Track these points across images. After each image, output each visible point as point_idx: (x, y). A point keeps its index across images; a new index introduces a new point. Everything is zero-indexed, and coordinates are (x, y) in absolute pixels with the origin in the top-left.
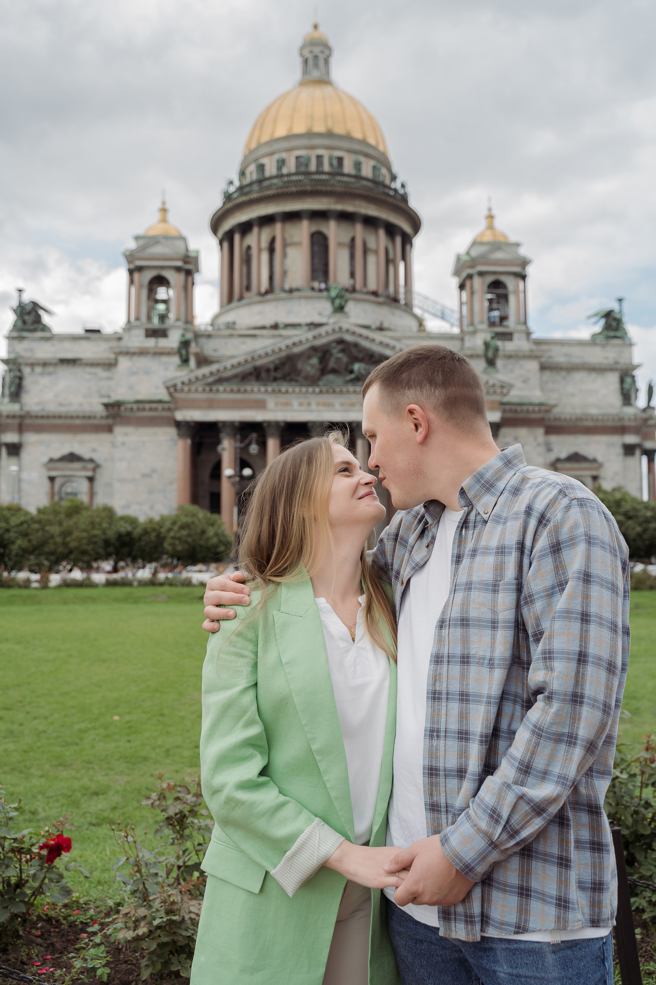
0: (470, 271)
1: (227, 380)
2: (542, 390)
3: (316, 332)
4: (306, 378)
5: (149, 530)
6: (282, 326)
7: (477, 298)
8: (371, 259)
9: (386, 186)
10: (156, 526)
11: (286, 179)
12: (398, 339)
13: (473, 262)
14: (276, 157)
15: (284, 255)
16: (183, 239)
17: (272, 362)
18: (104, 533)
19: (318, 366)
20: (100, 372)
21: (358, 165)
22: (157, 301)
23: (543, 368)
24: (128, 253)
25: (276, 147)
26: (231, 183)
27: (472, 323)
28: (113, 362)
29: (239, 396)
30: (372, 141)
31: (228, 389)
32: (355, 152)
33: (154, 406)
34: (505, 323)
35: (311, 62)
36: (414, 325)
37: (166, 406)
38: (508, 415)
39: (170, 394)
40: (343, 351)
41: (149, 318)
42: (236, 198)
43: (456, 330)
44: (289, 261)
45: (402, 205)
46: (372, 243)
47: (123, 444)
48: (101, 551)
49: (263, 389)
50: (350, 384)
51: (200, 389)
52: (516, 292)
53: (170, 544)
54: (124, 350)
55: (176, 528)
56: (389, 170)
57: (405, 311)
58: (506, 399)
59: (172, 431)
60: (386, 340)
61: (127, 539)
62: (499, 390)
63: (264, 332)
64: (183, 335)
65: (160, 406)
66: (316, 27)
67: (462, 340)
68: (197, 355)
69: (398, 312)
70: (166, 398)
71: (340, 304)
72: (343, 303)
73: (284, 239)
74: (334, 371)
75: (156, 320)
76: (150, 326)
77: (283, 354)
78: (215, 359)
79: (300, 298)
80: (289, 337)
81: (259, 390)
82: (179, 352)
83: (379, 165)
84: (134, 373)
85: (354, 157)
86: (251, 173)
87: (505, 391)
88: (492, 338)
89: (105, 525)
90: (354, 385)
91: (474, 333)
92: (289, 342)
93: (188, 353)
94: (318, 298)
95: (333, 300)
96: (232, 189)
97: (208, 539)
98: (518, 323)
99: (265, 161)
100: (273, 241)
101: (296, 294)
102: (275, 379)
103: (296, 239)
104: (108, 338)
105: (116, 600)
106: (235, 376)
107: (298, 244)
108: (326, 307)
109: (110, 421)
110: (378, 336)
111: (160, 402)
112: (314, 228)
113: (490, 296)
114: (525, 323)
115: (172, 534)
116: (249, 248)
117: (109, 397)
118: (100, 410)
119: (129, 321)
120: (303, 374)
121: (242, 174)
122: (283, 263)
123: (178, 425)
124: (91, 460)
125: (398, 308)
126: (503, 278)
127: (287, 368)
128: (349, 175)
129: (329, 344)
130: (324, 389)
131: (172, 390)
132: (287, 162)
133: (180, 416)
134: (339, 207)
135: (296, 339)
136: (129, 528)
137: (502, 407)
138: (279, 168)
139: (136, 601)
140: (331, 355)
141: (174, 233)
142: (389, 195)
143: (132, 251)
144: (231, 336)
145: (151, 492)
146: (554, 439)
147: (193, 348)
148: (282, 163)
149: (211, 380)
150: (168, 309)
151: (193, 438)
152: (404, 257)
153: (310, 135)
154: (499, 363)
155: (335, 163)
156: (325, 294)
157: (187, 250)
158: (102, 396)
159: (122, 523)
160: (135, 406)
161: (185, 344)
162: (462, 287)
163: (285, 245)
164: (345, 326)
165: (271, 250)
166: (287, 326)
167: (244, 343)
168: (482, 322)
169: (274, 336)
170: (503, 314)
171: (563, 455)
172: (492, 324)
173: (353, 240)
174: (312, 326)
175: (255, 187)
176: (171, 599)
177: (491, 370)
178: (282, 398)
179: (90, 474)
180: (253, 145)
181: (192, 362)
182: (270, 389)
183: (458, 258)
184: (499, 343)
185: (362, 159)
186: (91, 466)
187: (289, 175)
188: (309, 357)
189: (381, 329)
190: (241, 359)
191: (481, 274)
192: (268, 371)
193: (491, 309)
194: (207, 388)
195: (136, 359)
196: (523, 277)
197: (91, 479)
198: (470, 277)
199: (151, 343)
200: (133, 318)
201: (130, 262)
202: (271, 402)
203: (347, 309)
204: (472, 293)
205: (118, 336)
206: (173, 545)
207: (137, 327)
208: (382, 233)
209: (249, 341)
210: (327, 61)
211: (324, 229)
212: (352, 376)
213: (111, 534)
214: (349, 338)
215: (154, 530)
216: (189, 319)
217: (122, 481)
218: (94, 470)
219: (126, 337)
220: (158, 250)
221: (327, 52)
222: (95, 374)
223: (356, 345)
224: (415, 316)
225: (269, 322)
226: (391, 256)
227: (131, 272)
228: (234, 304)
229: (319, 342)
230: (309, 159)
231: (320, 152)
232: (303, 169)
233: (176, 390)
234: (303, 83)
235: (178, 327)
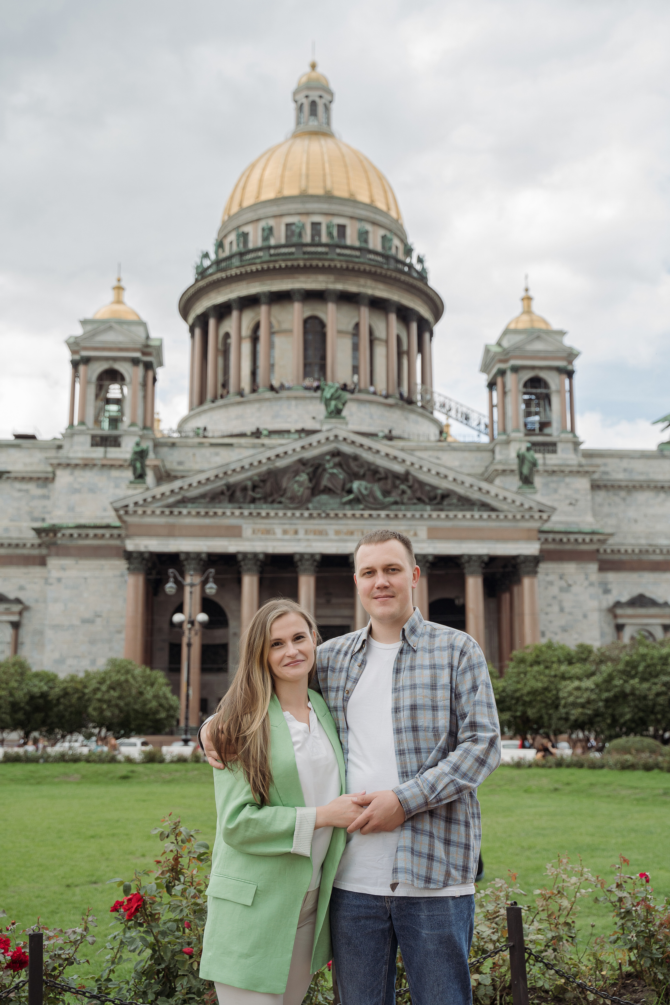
0: (502, 366)
1: (193, 500)
2: (595, 515)
3: (305, 441)
4: (292, 499)
5: (69, 690)
6: (265, 432)
7: (510, 399)
8: (380, 351)
9: (398, 261)
10: (79, 686)
11: (272, 251)
12: (411, 451)
13: (505, 356)
14: (262, 224)
15: (271, 345)
16: (143, 324)
17: (250, 479)
18: (11, 695)
19: (307, 484)
20: (32, 488)
21: (363, 236)
22: (108, 401)
23: (596, 487)
24: (72, 340)
25: (261, 212)
26: (206, 255)
27: (504, 431)
28: (51, 476)
29: (207, 521)
30: (381, 206)
31: (194, 512)
32: (360, 220)
33: (100, 532)
34: (547, 431)
35: (306, 108)
36: (433, 432)
37: (116, 532)
38: (551, 547)
39: (120, 517)
40: (339, 465)
41: (97, 421)
42: (211, 275)
43: (485, 439)
44: (277, 353)
45: (420, 284)
46: (380, 332)
47: (59, 580)
48: (7, 718)
49: (237, 512)
50: (348, 507)
51: (158, 512)
52: (560, 392)
53: (95, 709)
54: (64, 461)
55: (104, 688)
56: (403, 241)
57: (422, 415)
58: (547, 527)
59: (122, 565)
60: (393, 452)
61: (41, 701)
62: (537, 516)
63: (243, 441)
64: (138, 444)
65: (107, 533)
66: (313, 66)
67: (493, 451)
68: (156, 469)
69: (413, 417)
70: (117, 523)
71: (336, 406)
72: (340, 406)
73: (270, 325)
74: (328, 491)
75: (106, 425)
76: (98, 432)
77: (264, 469)
78: (179, 474)
79: (288, 398)
80: (271, 448)
81: (233, 513)
82: (132, 465)
83: (389, 235)
84: (77, 491)
85: (358, 225)
86: (231, 243)
87: (545, 516)
88: (528, 449)
89: (14, 684)
90: (352, 509)
91: (508, 442)
92: (271, 454)
93: (143, 467)
94: (312, 398)
95: (327, 402)
96: (207, 263)
97: (145, 703)
98: (564, 430)
99: (247, 229)
100: (257, 327)
101: (284, 394)
102: (253, 501)
103: (285, 326)
104: (45, 446)
105: (14, 780)
106: (203, 496)
107: (288, 332)
108: (320, 409)
109: (44, 551)
110: (384, 447)
111: (108, 527)
112: (308, 313)
113: (526, 397)
114: (573, 430)
115: (99, 695)
116: (227, 335)
117: (43, 520)
118: (31, 537)
119: (71, 425)
120: (289, 494)
121: (220, 245)
122: (269, 355)
123: (129, 556)
124: (18, 601)
125: (413, 411)
126: (543, 375)
127: (268, 486)
128: (352, 248)
129: (322, 456)
130: (315, 513)
131: (122, 512)
132: (275, 231)
133: (131, 545)
134: (339, 287)
135: (280, 450)
136: (45, 688)
137: (543, 536)
138: (266, 239)
139: (39, 781)
140: (325, 470)
141: (132, 317)
142: (402, 272)
143: (76, 338)
144: (201, 444)
145: (92, 642)
146: (611, 576)
147: (151, 460)
148: (269, 232)
149: (172, 500)
150: (121, 411)
151: (148, 573)
152: (421, 349)
153: (304, 197)
154: (538, 481)
155: (335, 233)
156: (318, 394)
157: (148, 338)
158: (34, 520)
159: (36, 681)
160: (75, 532)
161: (141, 455)
162: (491, 385)
163: (272, 333)
164: (342, 434)
165: (255, 339)
166: (272, 433)
167: (217, 454)
168: (517, 430)
169: (254, 446)
170: (544, 420)
171: (624, 598)
172: (530, 432)
173: (357, 325)
174: (303, 435)
175: (236, 261)
176: (85, 779)
177: (526, 490)
178: (262, 524)
179: (15, 618)
180: (235, 209)
181: (150, 478)
182: (246, 512)
183: (487, 350)
184: (538, 456)
185: (368, 227)
186: (16, 608)
187: (277, 247)
188: (297, 473)
189: (390, 437)
190: (211, 475)
191: (516, 369)
192: (244, 489)
193: (528, 414)
194: (167, 511)
195: (78, 472)
196: (570, 374)
197: (16, 626)
198: (502, 373)
199: (98, 453)
200: (76, 422)
201: (74, 352)
202: (248, 528)
203: (344, 413)
204: (505, 393)
205: (58, 443)
206: (101, 711)
207: (81, 433)
208: (393, 317)
209: (223, 452)
210: (327, 108)
211: (321, 315)
212: (351, 496)
213: (20, 695)
214: (347, 449)
215: (76, 690)
216: (149, 424)
217: (56, 627)
218: (20, 613)
219: (66, 445)
220: (110, 337)
221: (327, 97)
222: (27, 491)
223: (356, 458)
224: (436, 422)
225: (249, 429)
226: (405, 347)
227: (75, 364)
228: (205, 407)
229: (308, 454)
230: (303, 227)
231: (316, 219)
232: (295, 240)
233: (126, 512)
234: (296, 135)
235: (134, 434)
